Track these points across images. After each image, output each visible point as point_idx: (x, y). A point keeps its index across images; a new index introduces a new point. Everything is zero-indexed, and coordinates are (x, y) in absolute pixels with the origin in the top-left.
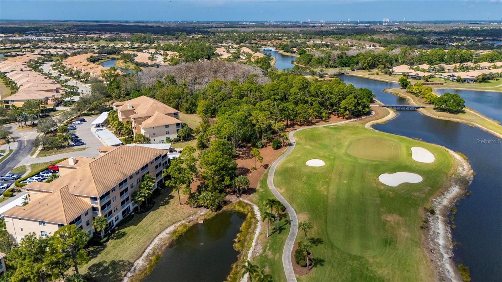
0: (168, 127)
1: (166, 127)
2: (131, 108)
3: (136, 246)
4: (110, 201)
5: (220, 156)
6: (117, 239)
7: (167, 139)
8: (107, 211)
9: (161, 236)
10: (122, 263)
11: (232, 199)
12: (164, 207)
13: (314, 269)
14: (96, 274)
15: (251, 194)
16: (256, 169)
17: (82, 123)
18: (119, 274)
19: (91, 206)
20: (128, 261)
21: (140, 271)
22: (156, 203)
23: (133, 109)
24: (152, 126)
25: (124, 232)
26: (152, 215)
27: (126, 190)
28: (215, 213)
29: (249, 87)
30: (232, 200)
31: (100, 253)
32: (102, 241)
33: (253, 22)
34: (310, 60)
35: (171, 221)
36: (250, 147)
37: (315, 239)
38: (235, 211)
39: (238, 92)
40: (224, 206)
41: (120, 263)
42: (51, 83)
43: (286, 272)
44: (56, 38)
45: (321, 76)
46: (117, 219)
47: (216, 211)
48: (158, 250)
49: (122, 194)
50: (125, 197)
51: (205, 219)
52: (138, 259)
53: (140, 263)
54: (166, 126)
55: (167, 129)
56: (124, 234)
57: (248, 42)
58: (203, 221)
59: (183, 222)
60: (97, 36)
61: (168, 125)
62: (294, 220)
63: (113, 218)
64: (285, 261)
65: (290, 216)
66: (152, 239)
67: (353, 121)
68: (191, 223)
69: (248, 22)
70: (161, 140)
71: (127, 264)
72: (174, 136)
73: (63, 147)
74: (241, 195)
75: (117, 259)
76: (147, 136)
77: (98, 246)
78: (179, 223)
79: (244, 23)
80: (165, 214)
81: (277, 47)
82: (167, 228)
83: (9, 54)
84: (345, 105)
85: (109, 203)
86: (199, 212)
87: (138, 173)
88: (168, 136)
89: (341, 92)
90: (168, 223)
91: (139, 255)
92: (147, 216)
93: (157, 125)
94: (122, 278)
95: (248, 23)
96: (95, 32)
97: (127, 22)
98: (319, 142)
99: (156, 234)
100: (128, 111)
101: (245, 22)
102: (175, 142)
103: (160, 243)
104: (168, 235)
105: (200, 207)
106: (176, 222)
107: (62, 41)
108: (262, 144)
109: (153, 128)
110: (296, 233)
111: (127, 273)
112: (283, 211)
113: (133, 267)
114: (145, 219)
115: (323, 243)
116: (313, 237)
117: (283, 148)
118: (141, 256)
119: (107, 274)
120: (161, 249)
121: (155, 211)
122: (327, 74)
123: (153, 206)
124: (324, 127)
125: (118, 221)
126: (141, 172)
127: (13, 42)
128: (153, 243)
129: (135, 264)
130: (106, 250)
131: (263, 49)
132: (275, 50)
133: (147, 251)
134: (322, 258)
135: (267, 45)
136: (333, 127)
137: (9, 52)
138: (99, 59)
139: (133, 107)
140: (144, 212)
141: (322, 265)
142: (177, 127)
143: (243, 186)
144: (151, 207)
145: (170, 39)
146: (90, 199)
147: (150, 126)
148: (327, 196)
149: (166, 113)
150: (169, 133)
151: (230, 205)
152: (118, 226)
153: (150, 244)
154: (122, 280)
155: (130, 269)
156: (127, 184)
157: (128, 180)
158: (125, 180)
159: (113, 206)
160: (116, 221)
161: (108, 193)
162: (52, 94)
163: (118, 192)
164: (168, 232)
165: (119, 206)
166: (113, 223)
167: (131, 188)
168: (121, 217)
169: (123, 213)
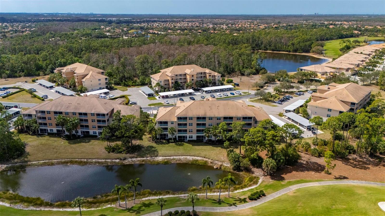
1: (328, 110)
2: (327, 89)
3: (174, 152)
4: (186, 124)
8: (182, 128)
16: (329, 174)
18: (147, 155)
20: (158, 154)
21: (153, 160)
25: (184, 145)
26: (209, 147)
27: (204, 124)
28: (232, 170)
31: (161, 144)
32: (170, 141)
41: (156, 152)
47: (234, 170)
49: (198, 125)
50: (201, 128)
51: (220, 168)
52: (163, 156)
53: (160, 159)
55: (329, 113)
56: (182, 145)
58: (217, 168)
59: (209, 160)
63: (188, 135)
65: (244, 204)
66: (183, 155)
68: (211, 164)
71: (156, 154)
73: (268, 101)
74: (268, 175)
75: (158, 150)
77: (167, 142)
80: (212, 151)
92: (205, 146)
93: (320, 106)
99: (188, 155)
103: (182, 159)
104: (191, 159)
109: (317, 107)
111: (149, 157)
112: (250, 199)
113: (155, 157)
114: (201, 147)
118: (166, 156)
119: (146, 151)
120: (176, 162)
121: (212, 147)
123: (218, 145)
126: (222, 119)
129: (158, 157)
130: (166, 145)
133: (172, 157)
139: (329, 88)
140: (208, 144)
144: (216, 145)
151: (248, 174)
152: (189, 141)
153: (178, 156)
154: (143, 157)
155: (153, 157)
156: (205, 121)
157: (207, 119)
158: (204, 118)
159: (188, 128)
160: (190, 138)
161: (185, 118)
162: (333, 70)
163: (195, 122)
164: (194, 159)
165: (195, 131)
166: (186, 137)
167: (209, 125)
168: (194, 138)
169: (197, 137)
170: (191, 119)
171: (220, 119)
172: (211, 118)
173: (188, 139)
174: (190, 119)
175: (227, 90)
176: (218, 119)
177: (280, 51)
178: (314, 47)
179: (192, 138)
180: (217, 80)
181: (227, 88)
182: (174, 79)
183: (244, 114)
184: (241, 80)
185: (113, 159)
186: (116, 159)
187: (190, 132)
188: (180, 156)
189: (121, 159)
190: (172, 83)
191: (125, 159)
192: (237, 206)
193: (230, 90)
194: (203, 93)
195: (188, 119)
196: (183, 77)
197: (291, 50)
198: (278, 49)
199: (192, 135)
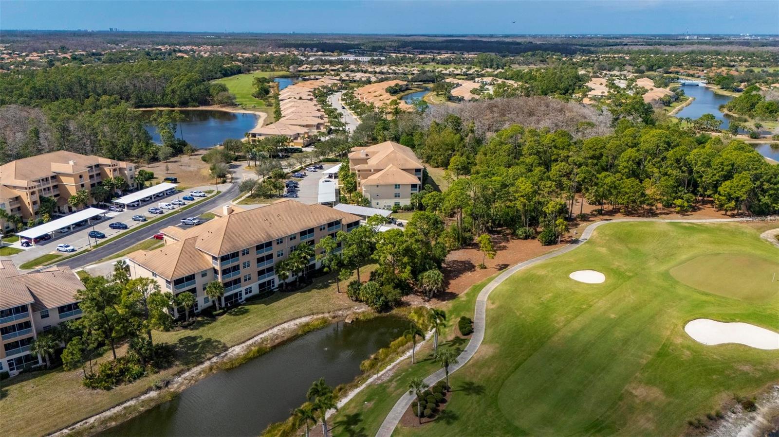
0: (399, 188)
1: (396, 188)
2: (364, 157)
3: (247, 328)
4: (238, 266)
5: (411, 235)
6: (234, 315)
7: (395, 205)
8: (232, 277)
9: (286, 325)
10: (217, 343)
11: (414, 302)
12: (319, 291)
13: (432, 424)
14: (181, 348)
15: (444, 301)
16: (485, 268)
17: (317, 170)
18: (203, 355)
19: (212, 267)
20: (224, 344)
21: (230, 359)
22: (313, 284)
23: (368, 157)
24: (376, 183)
25: (248, 310)
26: (297, 296)
27: (270, 257)
28: (377, 315)
29: (554, 141)
30: (412, 303)
31: (203, 326)
32: (215, 313)
33: (706, 36)
34: (753, 106)
35: (312, 310)
36: (508, 234)
37: (476, 385)
38: (407, 318)
39: (533, 148)
40: (396, 309)
41: (215, 343)
42: (319, 117)
43: (391, 415)
44: (375, 58)
45: (754, 136)
46: (248, 291)
47: (380, 312)
48: (269, 341)
49: (260, 260)
50: (266, 265)
51: (357, 319)
52: (238, 345)
53: (237, 351)
54: (396, 185)
55: (397, 191)
56: (247, 311)
57: (661, 69)
58: (353, 321)
59: (327, 315)
60: (429, 56)
61: (399, 185)
62: (469, 351)
63: (243, 289)
64: (403, 400)
65: (469, 343)
66: (272, 326)
67: (741, 222)
68: (336, 319)
69: (695, 35)
70: (386, 205)
71: (220, 346)
72: (405, 202)
73: (271, 196)
74: (430, 298)
75: (214, 338)
76: (368, 196)
77: (208, 318)
78: (321, 316)
79: (688, 38)
80: (311, 300)
81: (710, 81)
82: (300, 317)
83: (307, 77)
84: (728, 189)
85: (236, 268)
86: (356, 308)
87: (292, 238)
88: (397, 200)
89: (727, 166)
90: (306, 312)
91: (243, 340)
92: (289, 298)
93: (382, 183)
94: (203, 360)
95: (695, 37)
96: (432, 51)
97: (491, 36)
98: (633, 246)
99: (281, 321)
100: (359, 159)
101: (689, 35)
102: (405, 210)
103: (278, 333)
104: (296, 327)
105: (361, 301)
106: (318, 313)
107: (380, 63)
108: (525, 232)
109: (378, 186)
110: (454, 369)
111: (213, 357)
112: (464, 335)
113: (225, 353)
114: (283, 300)
115: (482, 394)
116: (474, 382)
117: (559, 245)
118: (244, 342)
119: (192, 351)
120: (274, 342)
121: (303, 294)
122: (769, 133)
123: (306, 286)
124: (671, 222)
125: (249, 295)
126: (298, 237)
127: (324, 62)
128: (270, 332)
129: (230, 350)
130: (214, 324)
131: (683, 82)
132: (705, 85)
133: (256, 339)
134: (458, 413)
135: (697, 75)
136: (687, 225)
137: (307, 76)
138: (407, 89)
139: (367, 155)
140: (289, 291)
141: (448, 423)
142: (412, 190)
143: (430, 286)
144: (302, 288)
145: (531, 63)
146: (211, 257)
147: (372, 183)
148: (558, 330)
149: (404, 168)
150: (399, 196)
151: (405, 309)
152: (247, 300)
153: (265, 331)
154: (202, 363)
155: (220, 354)
156: (271, 249)
157: (274, 244)
158: (269, 244)
159: (243, 273)
160: (246, 293)
161: (235, 255)
162: (306, 130)
163: (253, 256)
164: (298, 323)
165: (254, 276)
166: (241, 295)
167: (278, 256)
168: (256, 290)
169: (261, 286)
170: (246, 252)
171: (295, 238)
172: (280, 241)
173: (244, 296)
174: (243, 254)
175: (167, 194)
176: (291, 239)
177: (151, 106)
178: (217, 94)
179: (250, 292)
180: (129, 178)
181: (166, 191)
182: (37, 192)
183: (328, 218)
184: (167, 170)
185: (139, 396)
186: (146, 393)
187: (245, 280)
188: (268, 330)
189: (159, 388)
190: (34, 203)
191: (168, 383)
192: (465, 349)
193: (173, 192)
194: (122, 211)
195: (240, 254)
196: (51, 185)
197: (175, 102)
198: (146, 103)
199: (249, 286)
